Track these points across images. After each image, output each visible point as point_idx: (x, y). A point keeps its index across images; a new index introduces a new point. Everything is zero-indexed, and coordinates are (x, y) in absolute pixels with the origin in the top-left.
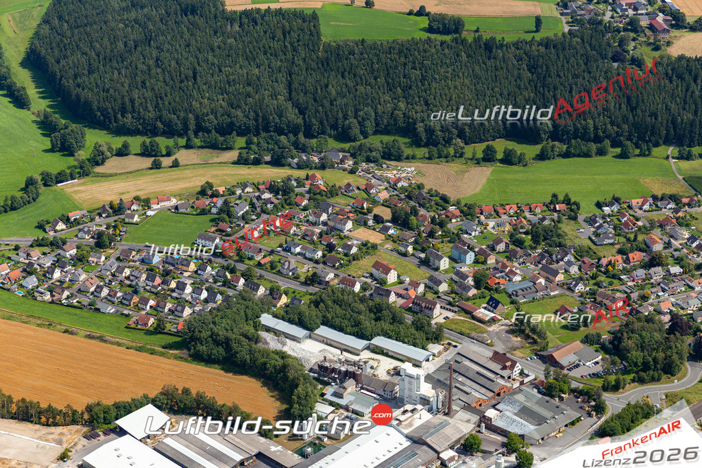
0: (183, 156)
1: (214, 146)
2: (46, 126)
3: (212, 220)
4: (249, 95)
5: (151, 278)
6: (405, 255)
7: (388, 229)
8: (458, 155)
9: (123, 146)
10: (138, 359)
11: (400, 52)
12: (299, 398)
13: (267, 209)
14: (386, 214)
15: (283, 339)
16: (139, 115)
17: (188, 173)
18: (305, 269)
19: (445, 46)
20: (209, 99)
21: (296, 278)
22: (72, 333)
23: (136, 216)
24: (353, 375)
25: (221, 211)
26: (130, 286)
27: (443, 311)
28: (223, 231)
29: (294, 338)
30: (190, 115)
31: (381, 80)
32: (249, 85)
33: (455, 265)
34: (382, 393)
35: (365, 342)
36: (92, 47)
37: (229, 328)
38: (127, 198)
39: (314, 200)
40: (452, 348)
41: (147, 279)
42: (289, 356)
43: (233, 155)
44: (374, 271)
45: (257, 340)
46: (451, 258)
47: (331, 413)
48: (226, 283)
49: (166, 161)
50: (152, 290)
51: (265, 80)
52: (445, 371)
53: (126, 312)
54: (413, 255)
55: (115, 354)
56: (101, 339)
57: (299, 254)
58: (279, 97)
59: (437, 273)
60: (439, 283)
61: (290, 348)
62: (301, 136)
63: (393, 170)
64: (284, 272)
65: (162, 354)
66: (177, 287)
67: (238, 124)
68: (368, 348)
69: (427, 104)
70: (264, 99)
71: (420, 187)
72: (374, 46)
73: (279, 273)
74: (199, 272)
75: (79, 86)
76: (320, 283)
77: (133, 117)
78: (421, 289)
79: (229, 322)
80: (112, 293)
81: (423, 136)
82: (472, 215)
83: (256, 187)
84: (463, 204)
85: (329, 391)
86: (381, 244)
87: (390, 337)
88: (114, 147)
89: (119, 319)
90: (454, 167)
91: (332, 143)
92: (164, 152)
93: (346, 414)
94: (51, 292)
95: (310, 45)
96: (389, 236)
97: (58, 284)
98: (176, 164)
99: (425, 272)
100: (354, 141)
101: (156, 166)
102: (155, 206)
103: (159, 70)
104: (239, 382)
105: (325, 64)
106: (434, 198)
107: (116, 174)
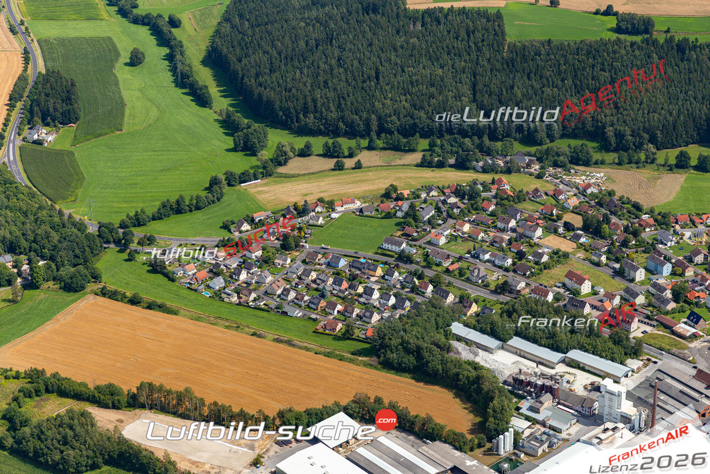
0: (365, 157)
1: (396, 148)
2: (229, 125)
3: (397, 224)
4: (432, 96)
5: (338, 282)
6: (598, 264)
7: (579, 237)
8: (649, 161)
9: (305, 146)
10: (327, 365)
11: (589, 53)
12: (494, 411)
13: (454, 214)
14: (577, 221)
15: (476, 349)
16: (321, 115)
17: (371, 175)
18: (495, 277)
19: (635, 47)
20: (391, 100)
21: (486, 286)
22: (260, 336)
23: (321, 218)
24: (550, 390)
25: (407, 215)
26: (316, 290)
27: (641, 325)
28: (410, 236)
29: (486, 349)
30: (373, 116)
31: (569, 82)
32: (432, 85)
33: (652, 277)
34: (580, 410)
35: (560, 356)
36: (274, 46)
37: (420, 336)
38: (311, 199)
39: (502, 205)
40: (651, 364)
41: (334, 283)
42: (482, 368)
43: (416, 157)
44: (567, 281)
45: (449, 349)
46: (647, 269)
47: (528, 428)
48: (414, 290)
49: (349, 163)
50: (340, 294)
51: (449, 81)
52: (645, 388)
53: (313, 316)
54: (606, 265)
55: (303, 359)
56: (289, 343)
57: (488, 261)
58: (463, 98)
59: (632, 284)
60: (635, 295)
61: (482, 358)
62: (486, 139)
63: (582, 175)
64: (474, 279)
65: (351, 361)
66: (365, 292)
67: (421, 126)
68: (563, 361)
69: (616, 107)
70: (447, 100)
71: (611, 194)
72: (561, 47)
73: (468, 280)
74: (386, 277)
75: (261, 85)
76: (511, 292)
77: (315, 117)
78: (617, 301)
79: (420, 330)
80: (299, 297)
81: (613, 141)
82: (667, 225)
83: (441, 190)
84: (657, 212)
85: (525, 405)
86: (572, 253)
87: (586, 351)
88: (297, 147)
89: (306, 323)
90: (646, 173)
91: (518, 147)
92: (346, 154)
93: (543, 429)
94: (238, 293)
95: (495, 45)
96: (581, 244)
97: (245, 285)
98: (358, 166)
99: (620, 284)
100: (540, 144)
101: (339, 167)
102: (339, 209)
103: (341, 70)
104: (431, 393)
105: (510, 64)
106: (626, 206)
107: (299, 175)
